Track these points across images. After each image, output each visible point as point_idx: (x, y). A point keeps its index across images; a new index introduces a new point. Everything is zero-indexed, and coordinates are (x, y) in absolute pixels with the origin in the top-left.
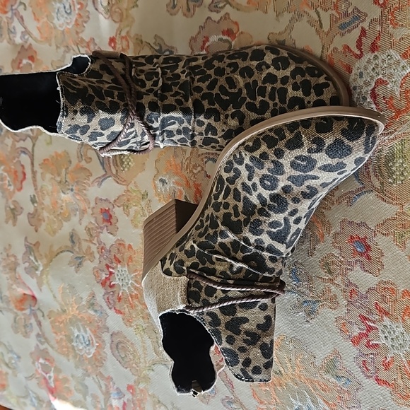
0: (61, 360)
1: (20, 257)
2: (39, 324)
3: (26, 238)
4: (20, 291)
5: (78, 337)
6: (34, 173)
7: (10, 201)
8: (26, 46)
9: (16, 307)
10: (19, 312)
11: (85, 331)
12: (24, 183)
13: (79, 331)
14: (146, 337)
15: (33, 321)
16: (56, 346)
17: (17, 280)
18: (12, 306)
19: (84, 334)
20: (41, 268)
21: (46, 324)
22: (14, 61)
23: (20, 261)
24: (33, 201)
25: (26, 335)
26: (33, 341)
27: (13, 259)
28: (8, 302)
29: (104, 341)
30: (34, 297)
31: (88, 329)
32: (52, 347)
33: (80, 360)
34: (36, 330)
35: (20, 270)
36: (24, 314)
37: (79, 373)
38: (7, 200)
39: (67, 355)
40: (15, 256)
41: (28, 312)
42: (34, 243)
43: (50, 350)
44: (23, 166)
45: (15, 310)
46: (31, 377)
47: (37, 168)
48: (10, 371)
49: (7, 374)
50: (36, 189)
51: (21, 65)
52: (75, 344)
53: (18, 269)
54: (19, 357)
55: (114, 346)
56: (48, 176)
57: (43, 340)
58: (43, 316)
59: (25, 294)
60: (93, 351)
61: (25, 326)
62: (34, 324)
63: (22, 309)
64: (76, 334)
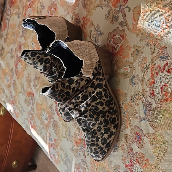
0: (36, 119)
1: (32, 79)
2: (33, 104)
3: (36, 74)
4: (30, 90)
5: (43, 115)
8: (55, 3)
9: (27, 95)
10: (28, 97)
11: (46, 115)
13: (45, 113)
14: (64, 128)
15: (31, 102)
16: (36, 114)
17: (30, 87)
18: (26, 94)
20: (38, 87)
21: (35, 105)
22: (49, 7)
23: (32, 81)
25: (28, 105)
26: (29, 109)
28: (25, 92)
29: (51, 121)
30: (33, 95)
31: (47, 115)
32: (35, 114)
33: (42, 123)
34: (31, 106)
35: (32, 84)
36: (29, 98)
37: (41, 126)
39: (39, 119)
40: (31, 78)
41: (30, 98)
42: (38, 77)
43: (34, 114)
46: (26, 119)
48: (20, 114)
51: (51, 10)
52: (42, 117)
54: (24, 111)
55: (54, 125)
57: (33, 110)
58: (35, 102)
59: (31, 92)
60: (47, 122)
61: (29, 102)
62: (31, 103)
63: (29, 96)
64: (43, 114)
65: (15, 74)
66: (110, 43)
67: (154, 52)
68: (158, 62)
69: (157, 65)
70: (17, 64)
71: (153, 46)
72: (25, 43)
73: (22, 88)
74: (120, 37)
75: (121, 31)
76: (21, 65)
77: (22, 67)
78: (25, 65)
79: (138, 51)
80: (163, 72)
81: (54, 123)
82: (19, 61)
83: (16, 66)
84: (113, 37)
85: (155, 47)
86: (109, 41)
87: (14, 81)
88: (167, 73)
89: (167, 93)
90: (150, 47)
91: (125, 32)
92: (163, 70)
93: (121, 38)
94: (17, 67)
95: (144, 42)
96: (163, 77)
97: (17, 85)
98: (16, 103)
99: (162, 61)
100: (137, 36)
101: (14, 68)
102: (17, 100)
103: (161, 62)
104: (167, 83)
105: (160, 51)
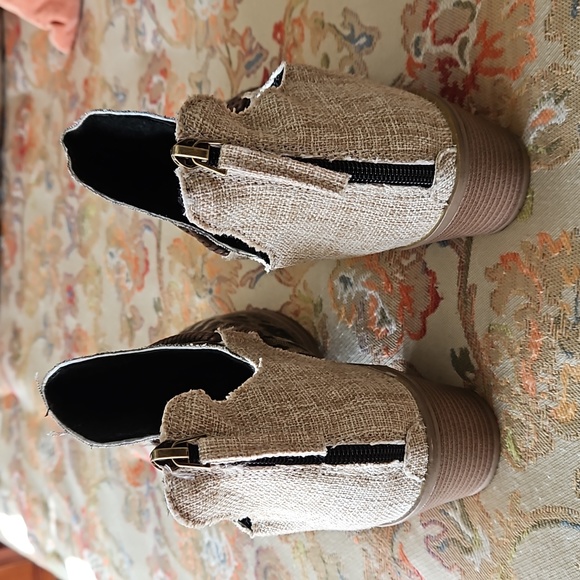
2: (158, 512)
5: (209, 544)
6: (160, 261)
7: (127, 307)
8: (159, 54)
9: (129, 479)
10: (133, 489)
11: (219, 537)
12: (147, 278)
15: (150, 505)
16: (179, 553)
18: (123, 476)
19: (217, 541)
22: (142, 80)
24: (157, 308)
25: (141, 527)
26: (148, 541)
28: (118, 470)
30: (153, 467)
31: (222, 534)
32: (175, 555)
36: (139, 493)
38: (124, 305)
39: (194, 573)
41: (143, 489)
43: (171, 559)
44: (145, 250)
45: (127, 485)
47: (164, 253)
50: (161, 288)
51: (151, 86)
52: (204, 556)
55: (260, 572)
56: (179, 267)
57: (162, 540)
58: (163, 500)
59: (141, 460)
61: (141, 512)
62: (152, 511)
63: (136, 484)
64: (207, 539)
72: (86, 266)
81: (258, 563)
97: (84, 453)
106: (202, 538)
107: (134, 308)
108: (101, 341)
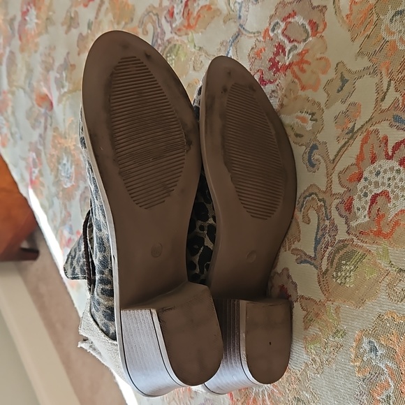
0: (47, 170)
1: (57, 64)
2: (46, 128)
3: (68, 53)
4: (45, 90)
5: (65, 164)
7: (73, 10)
9: (36, 100)
10: (36, 106)
11: (71, 167)
12: (91, 3)
13: (68, 161)
15: (43, 120)
16: (48, 156)
17: (46, 81)
18: (34, 96)
19: (69, 167)
20: (66, 90)
21: (50, 133)
23: (55, 68)
24: (89, 26)
25: (34, 127)
26: (35, 136)
27: (51, 61)
28: (32, 91)
29: (79, 186)
30: (51, 104)
31: (73, 167)
32: (45, 154)
33: (57, 182)
34: (40, 130)
35: (53, 75)
36: (39, 110)
37: (53, 190)
38: (71, 6)
39: (52, 170)
40: (54, 60)
41: (43, 110)
42: (72, 63)
45: (35, 103)
46: (23, 159)
48: (12, 140)
49: (9, 140)
50: (96, 18)
52: (60, 168)
53: (51, 73)
54: (21, 138)
55: (83, 197)
57: (42, 142)
58: (51, 125)
59: (47, 95)
60: (69, 185)
61: (36, 120)
62: (43, 125)
63: (40, 106)
64: (65, 162)
65: (17, 35)
66: (273, 30)
67: (383, 99)
68: (384, 129)
69: (381, 136)
70: (28, 10)
71: (386, 80)
73: (26, 77)
74: (306, 23)
75: (314, 8)
76: (37, 17)
77: (37, 24)
78: (47, 19)
79: (344, 81)
80: (389, 158)
81: (84, 192)
82: (35, 5)
83: (25, 13)
84: (289, 17)
85: (389, 85)
86: (272, 26)
87: (12, 53)
88: (398, 164)
89: (383, 215)
90: (376, 79)
91: (324, 14)
92: (390, 154)
93: (308, 27)
94: (25, 19)
95: (364, 62)
96: (385, 172)
97: (16, 65)
98: (7, 112)
99: (398, 128)
100: (353, 40)
101: (19, 18)
102: (10, 104)
103: (394, 129)
104: (389, 190)
105: (401, 99)
106: (63, 159)
107: (76, 13)
108: (51, 13)
